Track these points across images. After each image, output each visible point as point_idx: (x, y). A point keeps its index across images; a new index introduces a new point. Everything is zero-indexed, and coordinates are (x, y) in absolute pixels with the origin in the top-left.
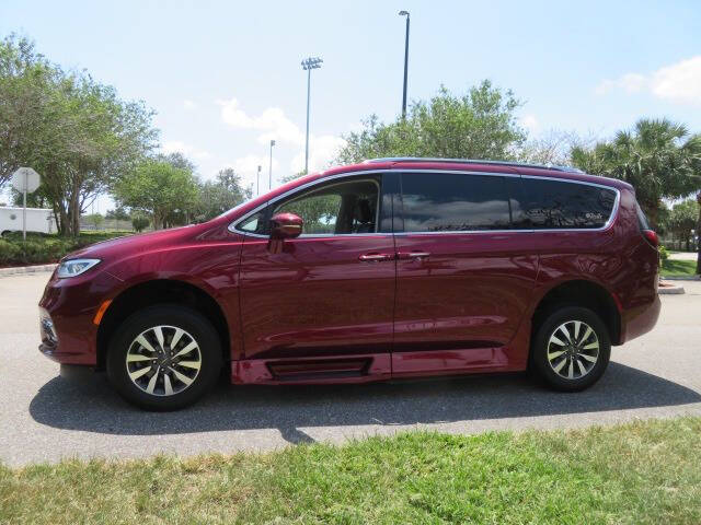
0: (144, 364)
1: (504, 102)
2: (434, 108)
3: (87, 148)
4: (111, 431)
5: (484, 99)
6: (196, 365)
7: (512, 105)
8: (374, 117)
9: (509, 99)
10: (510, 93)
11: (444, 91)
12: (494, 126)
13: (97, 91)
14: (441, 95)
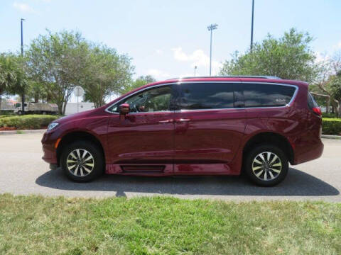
0: (73, 164)
1: (303, 39)
2: (264, 45)
3: (103, 76)
4: (57, 188)
5: (292, 38)
6: (92, 165)
7: (308, 40)
8: (237, 52)
9: (306, 37)
10: (307, 34)
11: (270, 36)
12: (297, 52)
13: (109, 52)
14: (267, 38)
